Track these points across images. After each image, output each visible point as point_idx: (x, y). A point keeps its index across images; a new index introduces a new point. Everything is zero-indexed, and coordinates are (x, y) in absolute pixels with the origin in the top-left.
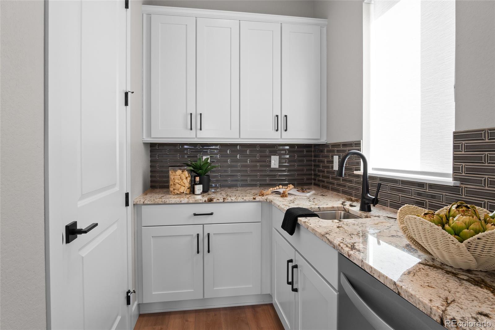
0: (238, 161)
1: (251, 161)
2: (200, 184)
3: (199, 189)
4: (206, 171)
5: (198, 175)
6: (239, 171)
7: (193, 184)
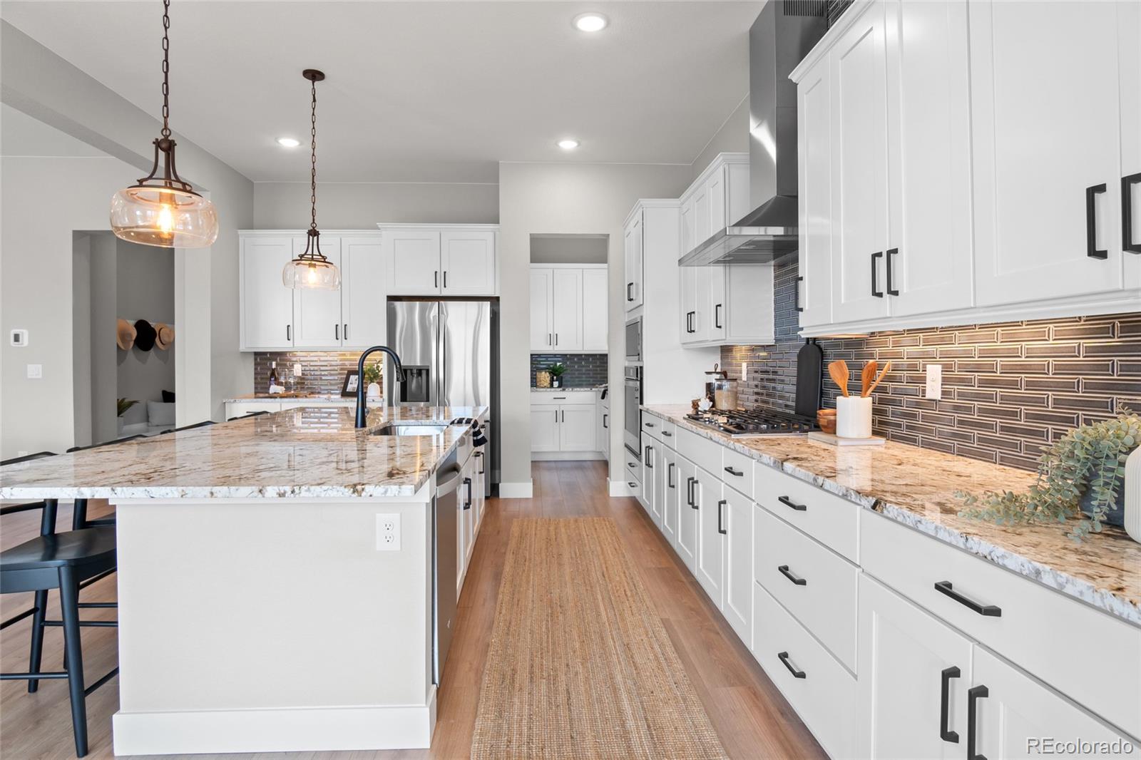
0: (583, 366)
1: (593, 367)
2: (556, 381)
3: (556, 384)
4: (561, 373)
5: (555, 375)
6: (584, 374)
7: (552, 380)
